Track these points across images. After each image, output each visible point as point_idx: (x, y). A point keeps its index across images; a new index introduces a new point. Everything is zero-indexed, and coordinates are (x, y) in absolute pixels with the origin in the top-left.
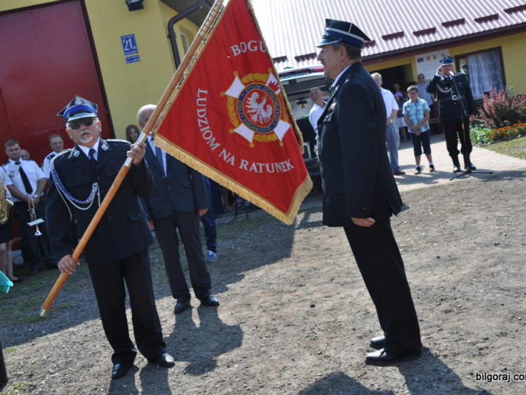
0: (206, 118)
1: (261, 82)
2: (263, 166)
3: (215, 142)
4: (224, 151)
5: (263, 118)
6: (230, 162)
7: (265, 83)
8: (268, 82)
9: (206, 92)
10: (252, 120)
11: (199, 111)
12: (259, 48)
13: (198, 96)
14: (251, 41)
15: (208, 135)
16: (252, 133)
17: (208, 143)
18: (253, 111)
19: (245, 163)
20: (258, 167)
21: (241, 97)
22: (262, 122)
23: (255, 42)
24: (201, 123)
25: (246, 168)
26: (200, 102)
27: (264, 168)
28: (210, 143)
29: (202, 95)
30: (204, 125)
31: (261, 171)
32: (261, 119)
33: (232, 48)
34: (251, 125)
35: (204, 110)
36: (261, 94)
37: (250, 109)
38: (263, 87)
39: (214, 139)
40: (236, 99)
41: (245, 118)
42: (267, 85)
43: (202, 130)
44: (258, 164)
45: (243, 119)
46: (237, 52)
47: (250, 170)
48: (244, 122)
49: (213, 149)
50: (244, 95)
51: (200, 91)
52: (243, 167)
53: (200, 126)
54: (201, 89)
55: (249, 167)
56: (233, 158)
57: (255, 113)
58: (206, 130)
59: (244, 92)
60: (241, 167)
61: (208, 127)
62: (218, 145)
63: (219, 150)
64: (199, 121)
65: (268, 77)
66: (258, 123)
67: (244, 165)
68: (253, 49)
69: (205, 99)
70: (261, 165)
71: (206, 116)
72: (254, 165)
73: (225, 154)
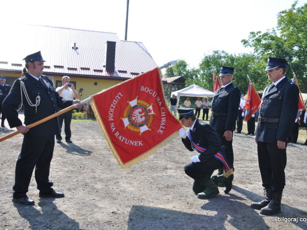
0: (115, 106)
1: (146, 106)
2: (124, 139)
3: (112, 118)
4: (113, 124)
5: (137, 120)
6: (112, 130)
7: (147, 108)
8: (149, 108)
9: (122, 96)
10: (132, 119)
11: (114, 101)
12: (152, 94)
13: (118, 95)
14: (152, 90)
15: (111, 113)
16: (129, 123)
17: (109, 116)
18: (135, 115)
19: (118, 134)
20: (122, 139)
21: (133, 107)
22: (135, 122)
23: (152, 91)
24: (112, 106)
25: (117, 136)
26: (117, 98)
27: (124, 140)
28: (110, 117)
29: (120, 96)
30: (112, 108)
31: (122, 141)
32: (136, 120)
33: (142, 87)
34: (130, 121)
35: (117, 102)
36: (143, 111)
37: (134, 114)
38: (145, 109)
39: (112, 116)
40: (131, 107)
41: (130, 116)
42: (148, 109)
43: (110, 109)
44: (122, 137)
45: (129, 116)
46: (142, 89)
47: (118, 138)
48: (128, 118)
49: (109, 120)
50: (135, 107)
51: (120, 93)
52: (116, 135)
53: (111, 107)
54: (121, 93)
55: (118, 136)
56: (115, 128)
57: (135, 117)
58: (112, 110)
59: (136, 106)
60: (115, 135)
61: (113, 110)
62: (112, 119)
63: (112, 122)
64: (112, 105)
65: (149, 106)
66: (134, 121)
67: (117, 134)
68: (150, 92)
69: (120, 98)
70: (124, 138)
71: (115, 105)
72: (121, 137)
73: (113, 125)
